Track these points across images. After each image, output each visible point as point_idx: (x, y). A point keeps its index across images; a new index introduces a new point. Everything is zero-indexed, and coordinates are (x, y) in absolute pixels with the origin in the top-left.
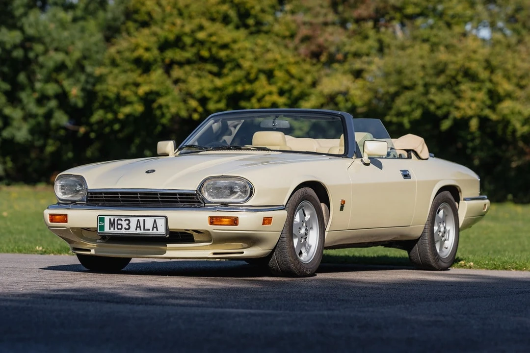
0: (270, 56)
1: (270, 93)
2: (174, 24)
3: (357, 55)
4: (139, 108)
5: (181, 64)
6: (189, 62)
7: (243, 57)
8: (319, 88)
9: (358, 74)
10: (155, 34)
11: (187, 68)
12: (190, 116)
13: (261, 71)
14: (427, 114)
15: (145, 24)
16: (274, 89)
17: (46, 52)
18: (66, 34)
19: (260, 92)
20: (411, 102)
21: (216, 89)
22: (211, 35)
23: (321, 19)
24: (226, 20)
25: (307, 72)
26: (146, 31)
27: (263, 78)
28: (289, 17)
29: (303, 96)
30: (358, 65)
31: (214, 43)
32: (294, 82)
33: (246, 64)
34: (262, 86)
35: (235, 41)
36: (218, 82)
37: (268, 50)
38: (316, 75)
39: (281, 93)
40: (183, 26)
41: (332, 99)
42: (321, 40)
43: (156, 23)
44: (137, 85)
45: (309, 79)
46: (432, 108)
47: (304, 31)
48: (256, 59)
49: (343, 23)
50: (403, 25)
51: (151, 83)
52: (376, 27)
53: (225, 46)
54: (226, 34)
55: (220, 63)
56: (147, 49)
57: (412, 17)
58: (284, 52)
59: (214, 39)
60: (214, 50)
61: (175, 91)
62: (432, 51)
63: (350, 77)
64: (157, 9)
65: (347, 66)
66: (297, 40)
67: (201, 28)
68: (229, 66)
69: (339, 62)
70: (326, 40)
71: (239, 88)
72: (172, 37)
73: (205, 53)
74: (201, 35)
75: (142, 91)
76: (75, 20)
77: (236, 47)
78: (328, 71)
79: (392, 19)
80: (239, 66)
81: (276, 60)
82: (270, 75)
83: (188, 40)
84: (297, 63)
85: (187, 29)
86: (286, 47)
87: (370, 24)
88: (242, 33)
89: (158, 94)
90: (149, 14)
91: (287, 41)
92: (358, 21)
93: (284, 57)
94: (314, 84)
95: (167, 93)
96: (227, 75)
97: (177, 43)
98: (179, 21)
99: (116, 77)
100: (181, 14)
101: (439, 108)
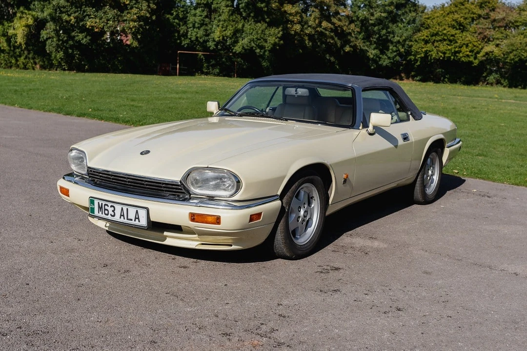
0: (467, 39)
1: (467, 51)
2: (436, 28)
3: (498, 39)
4: (423, 55)
5: (437, 41)
6: (440, 41)
7: (458, 39)
8: (483, 50)
9: (497, 45)
10: (430, 31)
11: (439, 42)
12: (439, 58)
13: (464, 44)
14: (521, 60)
15: (427, 28)
16: (468, 50)
17: (394, 37)
18: (401, 31)
19: (463, 51)
20: (515, 55)
21: (449, 50)
22: (448, 32)
23: (486, 27)
24: (453, 27)
25: (480, 44)
26: (427, 30)
27: (464, 46)
28: (475, 26)
29: (478, 53)
30: (498, 42)
31: (449, 34)
32: (475, 48)
33: (459, 42)
34: (464, 49)
35: (456, 34)
36: (449, 47)
37: (467, 37)
38: (483, 45)
39: (470, 52)
40: (439, 29)
41: (487, 54)
42: (485, 34)
43: (430, 27)
44: (423, 48)
45: (480, 47)
46: (523, 57)
47: (480, 30)
48: (463, 40)
49: (494, 29)
50: (515, 28)
51: (427, 47)
52: (505, 30)
53: (452, 36)
54: (453, 32)
55: (451, 41)
56: (427, 36)
57: (518, 26)
58: (473, 38)
59: (449, 33)
60: (449, 37)
61: (435, 50)
62: (524, 38)
63: (494, 46)
64: (431, 23)
65: (493, 43)
66: (477, 34)
67: (445, 29)
68: (453, 42)
69: (491, 41)
70: (487, 34)
71: (457, 49)
72: (435, 32)
73: (446, 38)
74: (445, 32)
75: (423, 50)
76: (404, 27)
77: (456, 36)
78: (486, 44)
79: (511, 26)
80: (457, 42)
81: (470, 40)
82: (467, 46)
83: (440, 33)
84: (477, 41)
85: (440, 30)
86: (473, 36)
87: (503, 28)
88: (458, 32)
89: (430, 51)
90: (428, 25)
91: (473, 34)
92: (499, 27)
93: (472, 40)
94: (482, 49)
95: (433, 51)
96: (452, 45)
97: (437, 34)
98: (438, 27)
99: (416, 45)
100: (439, 24)
101: (525, 58)
